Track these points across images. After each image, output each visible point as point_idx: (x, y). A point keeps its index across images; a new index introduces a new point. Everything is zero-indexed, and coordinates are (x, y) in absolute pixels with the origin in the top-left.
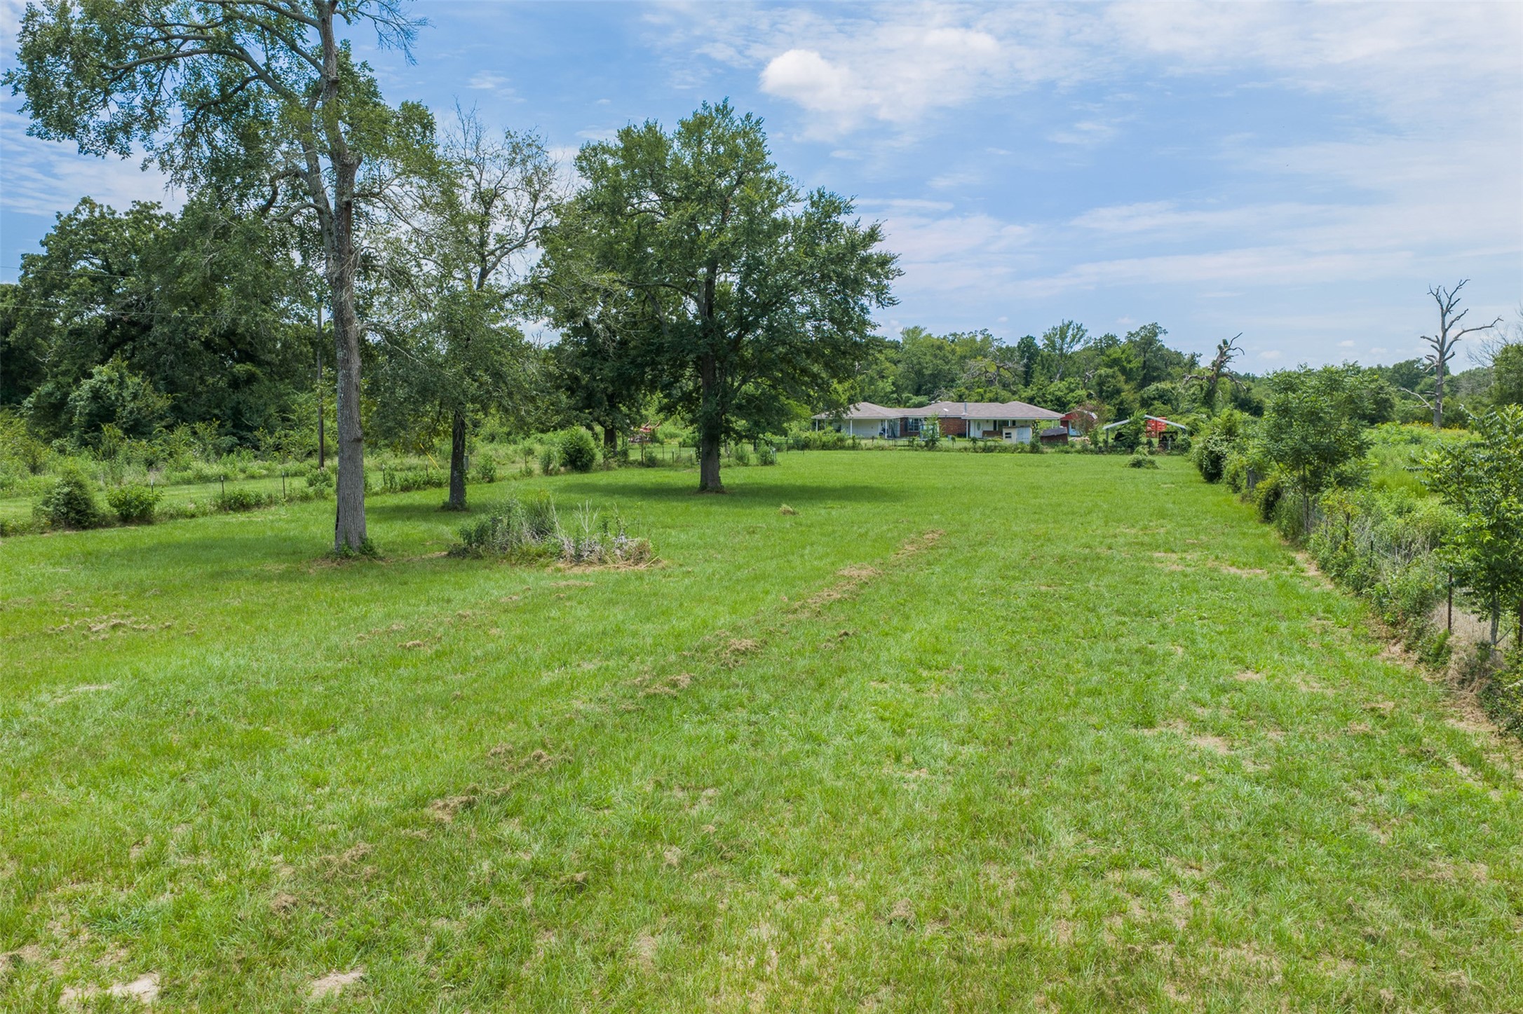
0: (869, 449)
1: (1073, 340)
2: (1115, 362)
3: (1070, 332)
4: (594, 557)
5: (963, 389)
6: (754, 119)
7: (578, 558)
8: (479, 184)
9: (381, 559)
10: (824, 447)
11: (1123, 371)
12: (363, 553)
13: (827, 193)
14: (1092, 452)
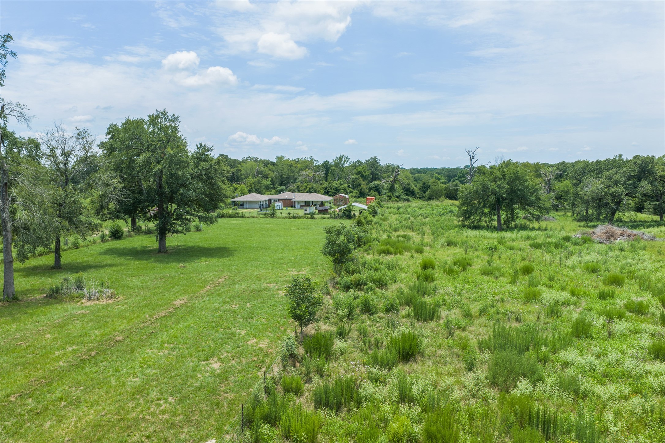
0: (248, 217)
1: (344, 163)
2: (359, 173)
3: (343, 159)
4: (95, 298)
5: (299, 184)
6: (176, 116)
7: (90, 299)
8: (64, 150)
9: (20, 301)
10: (231, 216)
11: (362, 176)
12: (13, 299)
13: (203, 144)
14: (333, 218)
